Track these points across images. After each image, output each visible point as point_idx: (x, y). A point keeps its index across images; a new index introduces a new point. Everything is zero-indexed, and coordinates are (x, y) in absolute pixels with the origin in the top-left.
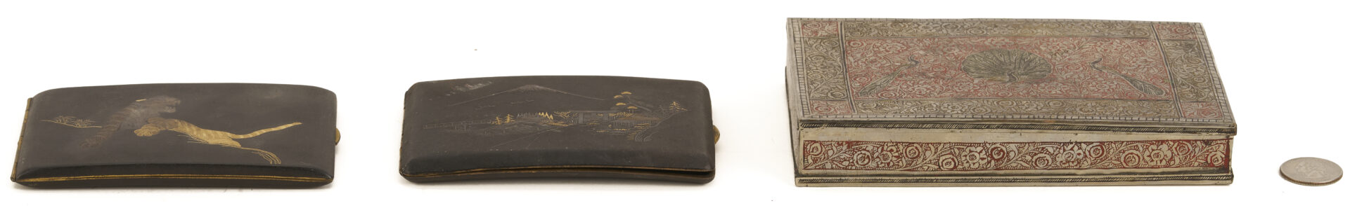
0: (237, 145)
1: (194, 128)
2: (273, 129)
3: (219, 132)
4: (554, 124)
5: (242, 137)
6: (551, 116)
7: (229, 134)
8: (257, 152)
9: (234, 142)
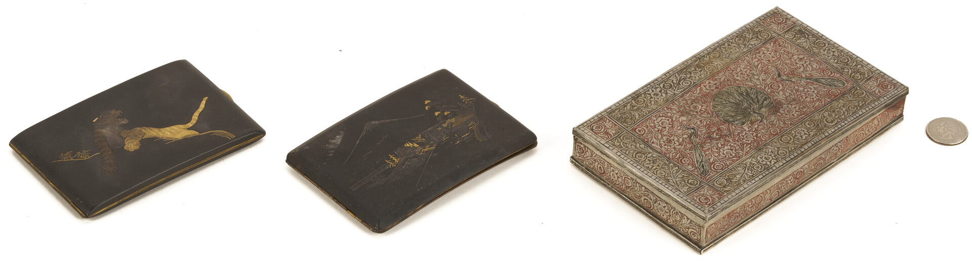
0: (194, 133)
1: (156, 130)
2: (200, 110)
3: (173, 127)
4: (426, 150)
5: (190, 125)
6: (415, 144)
7: (181, 126)
8: (212, 133)
9: (190, 131)
